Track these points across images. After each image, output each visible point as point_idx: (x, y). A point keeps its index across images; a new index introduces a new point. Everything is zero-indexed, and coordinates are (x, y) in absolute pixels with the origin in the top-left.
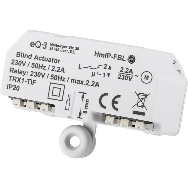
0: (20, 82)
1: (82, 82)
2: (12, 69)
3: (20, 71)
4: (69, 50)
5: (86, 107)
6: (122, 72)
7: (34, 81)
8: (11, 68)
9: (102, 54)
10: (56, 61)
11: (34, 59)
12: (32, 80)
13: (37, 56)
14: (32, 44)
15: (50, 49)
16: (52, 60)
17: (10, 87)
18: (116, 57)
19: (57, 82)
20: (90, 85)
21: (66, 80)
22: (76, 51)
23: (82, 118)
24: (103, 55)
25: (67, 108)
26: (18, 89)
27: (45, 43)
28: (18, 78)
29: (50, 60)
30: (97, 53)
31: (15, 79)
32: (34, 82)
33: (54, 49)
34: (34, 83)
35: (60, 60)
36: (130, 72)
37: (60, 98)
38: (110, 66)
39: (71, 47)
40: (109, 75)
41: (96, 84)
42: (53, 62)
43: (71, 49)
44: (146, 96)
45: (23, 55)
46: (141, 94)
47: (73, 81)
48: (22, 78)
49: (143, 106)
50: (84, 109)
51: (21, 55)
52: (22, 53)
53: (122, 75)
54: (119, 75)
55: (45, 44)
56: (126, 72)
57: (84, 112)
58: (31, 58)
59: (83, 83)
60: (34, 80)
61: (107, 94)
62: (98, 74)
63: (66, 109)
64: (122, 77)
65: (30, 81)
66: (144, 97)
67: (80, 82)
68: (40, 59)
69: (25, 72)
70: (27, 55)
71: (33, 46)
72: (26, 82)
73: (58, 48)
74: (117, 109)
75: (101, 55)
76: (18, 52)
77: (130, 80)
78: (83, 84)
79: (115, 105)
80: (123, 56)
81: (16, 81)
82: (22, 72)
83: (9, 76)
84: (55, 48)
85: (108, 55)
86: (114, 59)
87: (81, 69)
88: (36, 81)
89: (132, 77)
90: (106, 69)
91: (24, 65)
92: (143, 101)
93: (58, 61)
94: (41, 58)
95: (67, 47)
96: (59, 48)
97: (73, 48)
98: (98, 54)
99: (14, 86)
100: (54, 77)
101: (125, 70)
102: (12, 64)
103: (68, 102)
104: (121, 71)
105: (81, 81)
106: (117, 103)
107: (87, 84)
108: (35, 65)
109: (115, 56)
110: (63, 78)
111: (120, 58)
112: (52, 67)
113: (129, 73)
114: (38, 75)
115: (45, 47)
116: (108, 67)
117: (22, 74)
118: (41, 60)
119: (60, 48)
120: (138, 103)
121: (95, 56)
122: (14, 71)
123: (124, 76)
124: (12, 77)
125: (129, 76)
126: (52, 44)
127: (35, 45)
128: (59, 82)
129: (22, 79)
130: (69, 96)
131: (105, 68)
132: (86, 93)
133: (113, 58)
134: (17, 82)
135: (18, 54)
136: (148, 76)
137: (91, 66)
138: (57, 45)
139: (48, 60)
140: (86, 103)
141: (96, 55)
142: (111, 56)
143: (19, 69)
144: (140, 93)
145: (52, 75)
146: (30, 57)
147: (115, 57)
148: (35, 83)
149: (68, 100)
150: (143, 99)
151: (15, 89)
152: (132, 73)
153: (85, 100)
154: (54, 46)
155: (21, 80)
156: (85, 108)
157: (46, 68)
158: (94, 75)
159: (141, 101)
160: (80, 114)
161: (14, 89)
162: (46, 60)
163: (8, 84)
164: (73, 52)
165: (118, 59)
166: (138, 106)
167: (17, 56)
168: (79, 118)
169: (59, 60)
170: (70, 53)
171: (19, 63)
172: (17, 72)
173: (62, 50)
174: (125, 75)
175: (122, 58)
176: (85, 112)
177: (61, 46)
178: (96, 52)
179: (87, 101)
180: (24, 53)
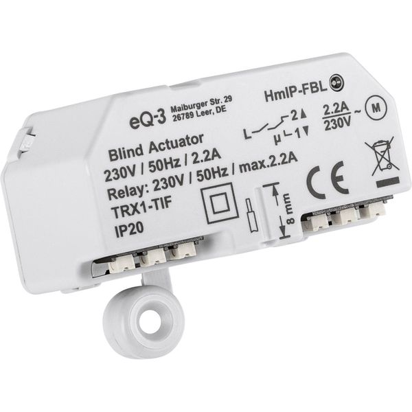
0: (139, 213)
1: (262, 163)
2: (112, 192)
3: (130, 189)
4: (213, 108)
5: (289, 210)
6: (329, 113)
7: (168, 199)
8: (109, 190)
9: (280, 93)
10: (195, 140)
11: (150, 152)
12: (161, 198)
13: (152, 143)
14: (134, 123)
15: (175, 120)
16: (186, 141)
17: (122, 232)
18: (308, 88)
19: (213, 182)
20: (279, 164)
21: (229, 171)
22: (228, 105)
23: (289, 236)
24: (282, 94)
25: (254, 228)
26: (140, 229)
27: (159, 111)
28: (131, 205)
29: (183, 142)
30: (269, 93)
31: (126, 211)
32: (167, 202)
33: (182, 116)
34: (169, 204)
35: (203, 135)
36: (342, 108)
37: (232, 213)
38: (302, 110)
39: (216, 100)
40: (306, 129)
41: (290, 156)
42: (190, 144)
43: (216, 105)
44: (388, 144)
45: (124, 152)
46: (378, 144)
47: (244, 167)
48: (140, 203)
49: (390, 165)
50: (286, 217)
51: (118, 154)
52: (119, 149)
53: (330, 119)
54: (325, 123)
55: (161, 112)
56: (336, 111)
57: (288, 223)
58: (142, 154)
59: (265, 164)
60: (166, 198)
61: (316, 169)
62: (285, 135)
63: (252, 232)
64: (332, 125)
65: (159, 202)
66: (385, 147)
67: (259, 165)
68: (162, 147)
69: (140, 188)
70: (132, 150)
71: (138, 126)
72: (151, 207)
73: (189, 111)
74: (346, 192)
75: (278, 95)
76: (110, 151)
77: (348, 124)
78: (265, 167)
79: (340, 184)
80: (320, 82)
81: (129, 214)
82: (135, 190)
83: (112, 209)
84: (183, 114)
85: (290, 91)
86: (305, 94)
87: (250, 137)
88: (170, 197)
89: (350, 117)
90: (297, 119)
91: (133, 174)
92: (386, 156)
93: (199, 139)
94: (163, 144)
95: (206, 102)
96: (192, 110)
97: (219, 100)
98: (271, 95)
99: (129, 226)
100: (203, 175)
101: (332, 109)
102: (108, 180)
103: (251, 215)
104: (326, 113)
105: (259, 162)
106: (341, 178)
107: (273, 165)
108: (155, 164)
109: (306, 87)
110: (222, 170)
111: (316, 87)
112: (193, 155)
113: (342, 111)
114: (170, 182)
115: (162, 119)
116: (299, 115)
117: (136, 194)
118: (164, 148)
119: (194, 111)
120: (379, 162)
121: (267, 101)
122: (117, 195)
123: (334, 120)
124: (118, 207)
125: (344, 118)
126: (175, 107)
127: (140, 124)
128: (218, 180)
129: (141, 205)
130: (248, 201)
131: (294, 118)
132: (278, 183)
133: (302, 93)
134: (133, 214)
135: (114, 155)
136: (378, 104)
137: (267, 124)
138: (185, 107)
139: (179, 143)
140: (286, 202)
141: (269, 98)
142: (297, 91)
143: (126, 187)
144: (375, 144)
145: (198, 173)
146: (138, 151)
147: (304, 89)
148: (170, 201)
149: (250, 211)
150: (385, 152)
151: (134, 231)
152: (348, 109)
153: (280, 198)
154: (180, 110)
155: (140, 208)
156: (288, 213)
157: (182, 162)
158: (280, 140)
159: (383, 157)
160: (283, 228)
161: (132, 233)
162: (174, 145)
163: (116, 228)
164: (222, 109)
165: (313, 92)
166: (382, 170)
167: (112, 160)
168: (284, 237)
169: (201, 136)
170: (218, 112)
171: (122, 173)
172: (125, 194)
173: (199, 114)
174: (336, 118)
175: (319, 86)
176: (290, 221)
177: (194, 105)
178: (265, 92)
179: (285, 199)
180: (123, 148)
